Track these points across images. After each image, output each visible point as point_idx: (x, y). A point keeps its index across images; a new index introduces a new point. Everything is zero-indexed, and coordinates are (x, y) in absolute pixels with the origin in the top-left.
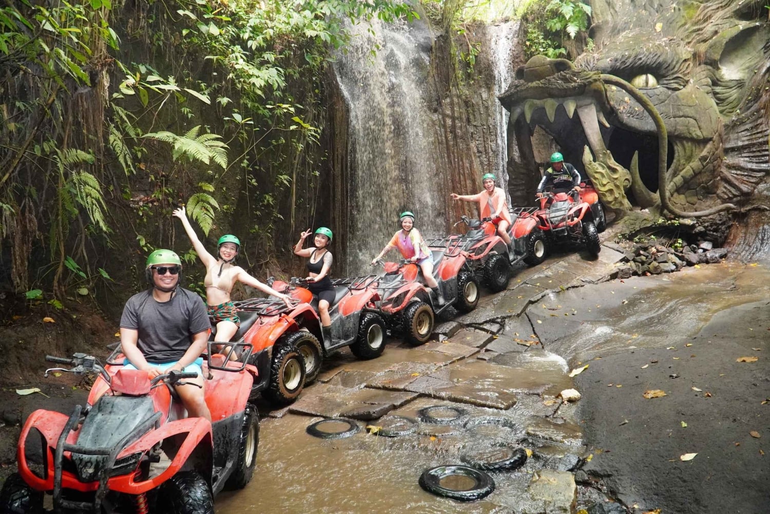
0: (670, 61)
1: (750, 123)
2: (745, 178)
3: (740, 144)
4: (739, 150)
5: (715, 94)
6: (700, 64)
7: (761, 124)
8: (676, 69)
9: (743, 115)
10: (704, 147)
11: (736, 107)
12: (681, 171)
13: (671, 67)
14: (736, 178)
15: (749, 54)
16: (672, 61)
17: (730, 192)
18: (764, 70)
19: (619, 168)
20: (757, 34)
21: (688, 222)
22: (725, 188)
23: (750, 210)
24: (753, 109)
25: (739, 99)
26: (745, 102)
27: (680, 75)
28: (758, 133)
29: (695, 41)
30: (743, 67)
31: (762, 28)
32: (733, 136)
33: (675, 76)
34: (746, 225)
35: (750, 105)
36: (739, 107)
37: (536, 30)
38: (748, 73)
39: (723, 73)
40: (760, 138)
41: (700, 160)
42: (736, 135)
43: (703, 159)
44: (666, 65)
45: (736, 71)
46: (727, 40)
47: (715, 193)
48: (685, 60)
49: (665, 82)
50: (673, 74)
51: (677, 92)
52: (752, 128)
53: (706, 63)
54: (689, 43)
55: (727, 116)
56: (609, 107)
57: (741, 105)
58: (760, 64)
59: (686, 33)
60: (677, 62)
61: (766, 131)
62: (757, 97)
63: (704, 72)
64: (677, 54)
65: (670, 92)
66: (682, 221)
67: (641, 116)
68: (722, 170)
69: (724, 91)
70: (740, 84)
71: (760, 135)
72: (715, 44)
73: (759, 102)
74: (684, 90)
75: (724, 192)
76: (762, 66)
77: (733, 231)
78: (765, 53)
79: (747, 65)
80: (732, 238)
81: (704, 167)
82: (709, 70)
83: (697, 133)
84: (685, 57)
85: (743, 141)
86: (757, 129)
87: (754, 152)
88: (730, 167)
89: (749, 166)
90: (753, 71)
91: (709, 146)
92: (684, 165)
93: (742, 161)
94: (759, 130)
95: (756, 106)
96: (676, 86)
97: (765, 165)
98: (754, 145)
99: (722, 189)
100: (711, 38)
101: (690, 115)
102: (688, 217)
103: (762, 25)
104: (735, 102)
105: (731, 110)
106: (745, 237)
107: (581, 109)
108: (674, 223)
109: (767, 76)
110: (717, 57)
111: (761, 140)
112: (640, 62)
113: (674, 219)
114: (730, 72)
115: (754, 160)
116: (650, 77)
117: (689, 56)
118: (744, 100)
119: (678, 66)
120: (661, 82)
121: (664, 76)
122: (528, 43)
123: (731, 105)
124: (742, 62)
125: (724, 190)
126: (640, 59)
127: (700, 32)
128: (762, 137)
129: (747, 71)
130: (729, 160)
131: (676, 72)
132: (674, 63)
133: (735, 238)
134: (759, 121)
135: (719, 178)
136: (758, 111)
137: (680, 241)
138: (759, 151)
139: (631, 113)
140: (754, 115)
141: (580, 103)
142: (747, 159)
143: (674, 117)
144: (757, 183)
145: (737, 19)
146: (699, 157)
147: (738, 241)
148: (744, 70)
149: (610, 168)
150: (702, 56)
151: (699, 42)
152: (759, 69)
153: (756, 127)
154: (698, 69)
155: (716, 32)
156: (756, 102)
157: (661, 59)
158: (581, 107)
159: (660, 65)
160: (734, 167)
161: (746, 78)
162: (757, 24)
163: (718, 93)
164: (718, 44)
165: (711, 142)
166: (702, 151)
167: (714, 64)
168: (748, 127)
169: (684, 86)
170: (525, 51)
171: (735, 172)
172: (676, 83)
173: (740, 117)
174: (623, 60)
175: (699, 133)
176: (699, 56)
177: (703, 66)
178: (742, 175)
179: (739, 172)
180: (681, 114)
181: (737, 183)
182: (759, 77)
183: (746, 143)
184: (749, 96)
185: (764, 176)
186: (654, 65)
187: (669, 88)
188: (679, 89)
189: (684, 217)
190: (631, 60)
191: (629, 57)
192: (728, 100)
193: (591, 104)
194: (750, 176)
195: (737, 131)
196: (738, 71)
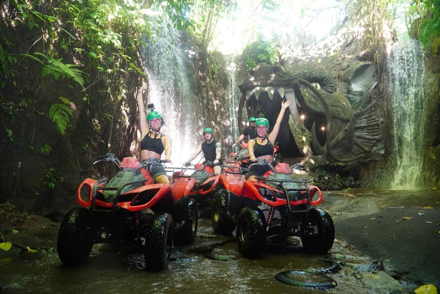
0: (328, 77)
1: (367, 114)
2: (366, 144)
3: (363, 125)
4: (362, 128)
5: (349, 98)
6: (341, 81)
7: (373, 115)
8: (331, 82)
9: (363, 110)
10: (346, 125)
11: (359, 106)
12: (335, 136)
13: (328, 80)
14: (362, 143)
15: (365, 78)
16: (329, 77)
17: (359, 150)
18: (373, 87)
19: (307, 130)
20: (369, 68)
21: (341, 164)
22: (356, 148)
23: (370, 161)
24: (368, 107)
25: (361, 102)
26: (364, 103)
27: (333, 85)
28: (372, 120)
29: (338, 69)
30: (362, 85)
31: (371, 65)
32: (359, 121)
33: (330, 85)
34: (368, 169)
35: (366, 105)
36: (361, 106)
37: (251, 59)
38: (365, 88)
39: (352, 87)
40: (373, 122)
41: (345, 131)
42: (360, 120)
43: (346, 131)
44: (325, 79)
45: (359, 87)
46: (355, 69)
47: (351, 151)
48: (335, 78)
49: (326, 88)
50: (330, 84)
51: (332, 94)
52: (368, 117)
53: (344, 81)
54: (335, 70)
55: (355, 110)
56: (300, 96)
57: (362, 105)
58: (371, 84)
59: (334, 65)
60: (331, 78)
61: (376, 119)
62: (370, 101)
63: (344, 86)
64: (331, 74)
65: (328, 93)
66: (338, 163)
67: (315, 104)
68: (354, 138)
69: (354, 97)
70: (361, 94)
71: (372, 121)
72: (349, 71)
73: (371, 103)
74: (334, 93)
75: (355, 151)
76: (372, 85)
77: (362, 172)
78: (373, 78)
79: (365, 84)
80: (361, 176)
81: (347, 135)
82: (346, 85)
83: (343, 116)
84: (334, 76)
85: (364, 124)
86: (371, 118)
87: (370, 130)
88: (358, 137)
89: (368, 137)
90: (367, 87)
91: (348, 124)
92: (337, 133)
93: (364, 134)
94: (372, 118)
95: (370, 105)
96: (331, 90)
97: (376, 137)
98: (369, 126)
99: (355, 148)
100: (346, 68)
101: (339, 106)
102: (341, 162)
103: (371, 64)
104: (359, 103)
105: (356, 107)
106: (368, 176)
107: (287, 94)
108: (334, 165)
109: (375, 90)
110: (350, 78)
111: (373, 123)
112: (313, 76)
113: (334, 162)
114: (356, 87)
115: (370, 134)
116: (318, 85)
117: (337, 76)
118: (363, 102)
119: (331, 80)
120: (323, 88)
121: (325, 85)
122: (247, 65)
123: (356, 105)
124: (361, 82)
125: (356, 149)
126: (313, 74)
127: (340, 65)
128: (374, 122)
129: (364, 87)
130: (357, 134)
131: (331, 83)
132: (330, 78)
133: (363, 176)
134: (372, 114)
135: (353, 143)
136: (371, 108)
137: (337, 175)
138: (372, 129)
139: (310, 102)
140: (369, 110)
141: (287, 90)
142: (366, 133)
143: (332, 106)
144: (373, 147)
145: (358, 61)
146: (344, 129)
147: (364, 178)
148: (363, 86)
149: (302, 129)
150: (342, 77)
151: (340, 70)
152: (371, 86)
153: (371, 116)
154: (341, 84)
155: (349, 66)
156: (370, 104)
157: (323, 75)
158: (287, 93)
159: (323, 79)
160: (360, 137)
161: (364, 90)
162: (369, 63)
163: (350, 98)
164: (350, 71)
165: (349, 122)
166: (345, 127)
167: (348, 82)
168: (366, 116)
169: (335, 91)
170: (246, 70)
171: (361, 140)
172: (331, 89)
173: (362, 111)
174: (304, 74)
175: (344, 116)
176: (341, 77)
177: (343, 82)
178: (365, 142)
179: (363, 140)
180: (335, 105)
181: (362, 146)
182: (371, 90)
183: (366, 125)
184: (366, 100)
185: (376, 143)
186: (320, 78)
187: (328, 92)
188: (333, 93)
189: (339, 162)
190: (308, 74)
191: (307, 73)
192: (355, 102)
193: (293, 91)
194: (369, 142)
195: (360, 118)
196: (360, 87)
